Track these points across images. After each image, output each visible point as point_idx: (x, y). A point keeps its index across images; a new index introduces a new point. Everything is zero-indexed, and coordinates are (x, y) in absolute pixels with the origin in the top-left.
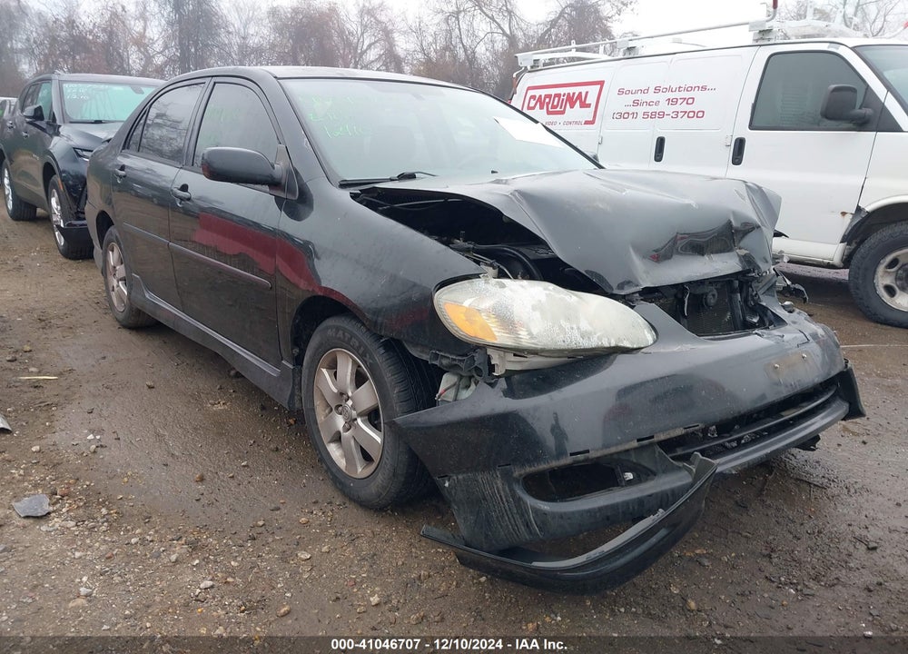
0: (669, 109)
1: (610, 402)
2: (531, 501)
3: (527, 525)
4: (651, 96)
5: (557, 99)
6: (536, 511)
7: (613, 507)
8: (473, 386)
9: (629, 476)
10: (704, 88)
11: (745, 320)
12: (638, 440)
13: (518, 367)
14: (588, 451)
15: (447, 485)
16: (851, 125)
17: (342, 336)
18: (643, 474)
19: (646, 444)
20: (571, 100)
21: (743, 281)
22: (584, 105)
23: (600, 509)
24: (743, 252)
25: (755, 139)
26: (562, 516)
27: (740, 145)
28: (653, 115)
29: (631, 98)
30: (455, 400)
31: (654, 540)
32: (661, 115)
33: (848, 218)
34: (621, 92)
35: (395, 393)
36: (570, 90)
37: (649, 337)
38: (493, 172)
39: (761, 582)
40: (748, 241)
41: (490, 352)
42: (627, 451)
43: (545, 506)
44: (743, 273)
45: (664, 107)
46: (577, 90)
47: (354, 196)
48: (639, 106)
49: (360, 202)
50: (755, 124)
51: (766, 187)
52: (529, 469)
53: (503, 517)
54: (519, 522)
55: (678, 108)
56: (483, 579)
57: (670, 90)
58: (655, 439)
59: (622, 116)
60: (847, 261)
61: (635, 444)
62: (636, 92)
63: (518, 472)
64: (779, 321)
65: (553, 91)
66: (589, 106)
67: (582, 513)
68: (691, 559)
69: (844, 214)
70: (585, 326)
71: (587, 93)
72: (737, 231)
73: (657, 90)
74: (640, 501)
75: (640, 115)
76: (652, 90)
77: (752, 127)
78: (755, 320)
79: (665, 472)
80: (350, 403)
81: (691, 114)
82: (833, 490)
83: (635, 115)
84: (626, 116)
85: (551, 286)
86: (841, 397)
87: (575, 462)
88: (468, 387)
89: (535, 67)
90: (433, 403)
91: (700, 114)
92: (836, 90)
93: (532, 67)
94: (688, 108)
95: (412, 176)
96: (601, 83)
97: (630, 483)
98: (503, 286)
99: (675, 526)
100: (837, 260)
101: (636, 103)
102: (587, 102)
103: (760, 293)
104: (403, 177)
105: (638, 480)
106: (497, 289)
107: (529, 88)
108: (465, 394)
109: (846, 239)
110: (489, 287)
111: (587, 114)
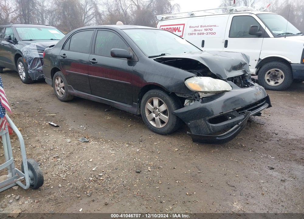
0: (205, 32)
1: (222, 104)
2: (210, 124)
3: (210, 130)
4: (199, 28)
5: (170, 29)
6: (212, 126)
7: (229, 124)
8: (193, 102)
9: (230, 118)
10: (215, 26)
11: (244, 86)
12: (233, 109)
13: (205, 96)
14: (223, 112)
15: (189, 124)
16: (256, 36)
17: (156, 94)
18: (233, 117)
19: (234, 110)
20: (175, 30)
21: (243, 77)
22: (179, 31)
23: (226, 124)
24: (244, 70)
25: (230, 40)
26: (218, 127)
27: (226, 42)
28: (200, 34)
29: (193, 29)
30: (189, 105)
31: (238, 129)
32: (203, 34)
33: (257, 61)
34: (190, 27)
35: (172, 105)
36: (175, 27)
37: (231, 88)
38: (185, 53)
39: (255, 141)
40: (245, 67)
41: (199, 93)
42: (230, 112)
43: (214, 125)
44: (243, 75)
45: (203, 31)
46: (176, 26)
47: (154, 60)
48: (196, 31)
49: (156, 61)
50: (230, 36)
51: (246, 54)
52: (210, 117)
53: (204, 129)
54: (208, 129)
55: (208, 32)
56: (197, 145)
57: (205, 26)
58: (236, 109)
59: (191, 34)
60: (257, 73)
61: (232, 110)
62: (195, 27)
63: (207, 118)
64: (253, 85)
65: (169, 27)
66: (181, 31)
67: (222, 126)
68: (240, 139)
69: (256, 60)
70: (219, 86)
71: (180, 27)
72: (242, 64)
73: (201, 26)
74: (234, 122)
75: (197, 34)
76: (200, 27)
77: (229, 37)
78: (247, 86)
79: (237, 116)
80: (157, 110)
81: (212, 33)
82: (265, 125)
83: (195, 34)
84: (192, 34)
85: (211, 78)
86: (267, 103)
87: (220, 115)
88: (192, 102)
89: (162, 20)
90: (183, 106)
91: (214, 33)
92: (252, 27)
93: (161, 20)
94: (211, 32)
95: (164, 55)
96: (184, 25)
97: (230, 119)
98: (201, 78)
99: (242, 126)
100: (254, 73)
101: (195, 30)
102: (180, 30)
103: (247, 79)
104: (163, 55)
105: (232, 119)
106: (200, 79)
107: (161, 26)
108: (191, 104)
109: (256, 67)
110: (198, 79)
111: (180, 34)
